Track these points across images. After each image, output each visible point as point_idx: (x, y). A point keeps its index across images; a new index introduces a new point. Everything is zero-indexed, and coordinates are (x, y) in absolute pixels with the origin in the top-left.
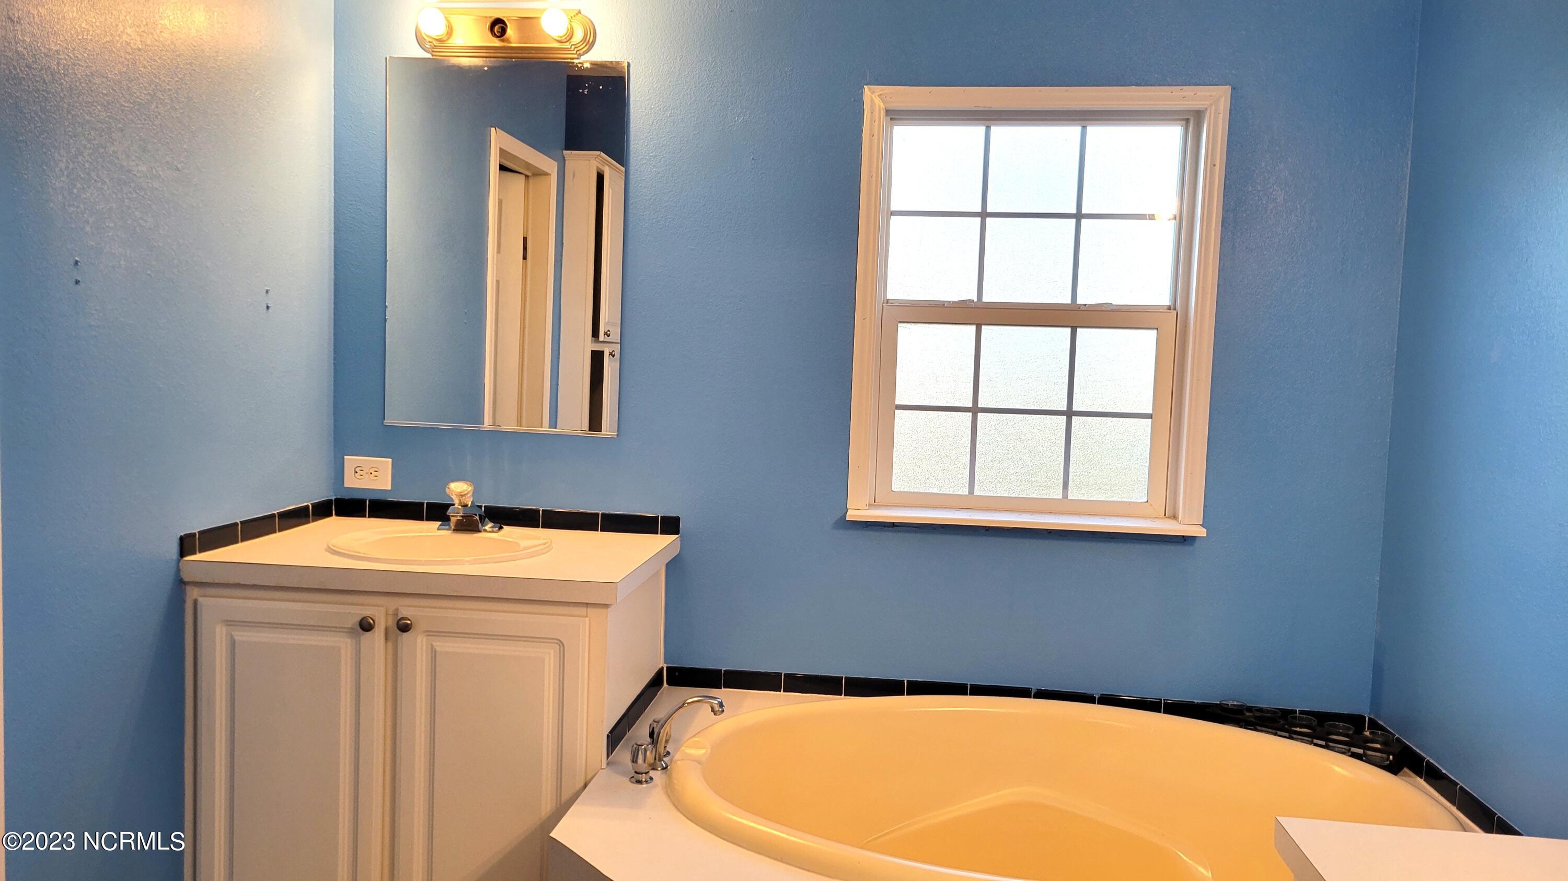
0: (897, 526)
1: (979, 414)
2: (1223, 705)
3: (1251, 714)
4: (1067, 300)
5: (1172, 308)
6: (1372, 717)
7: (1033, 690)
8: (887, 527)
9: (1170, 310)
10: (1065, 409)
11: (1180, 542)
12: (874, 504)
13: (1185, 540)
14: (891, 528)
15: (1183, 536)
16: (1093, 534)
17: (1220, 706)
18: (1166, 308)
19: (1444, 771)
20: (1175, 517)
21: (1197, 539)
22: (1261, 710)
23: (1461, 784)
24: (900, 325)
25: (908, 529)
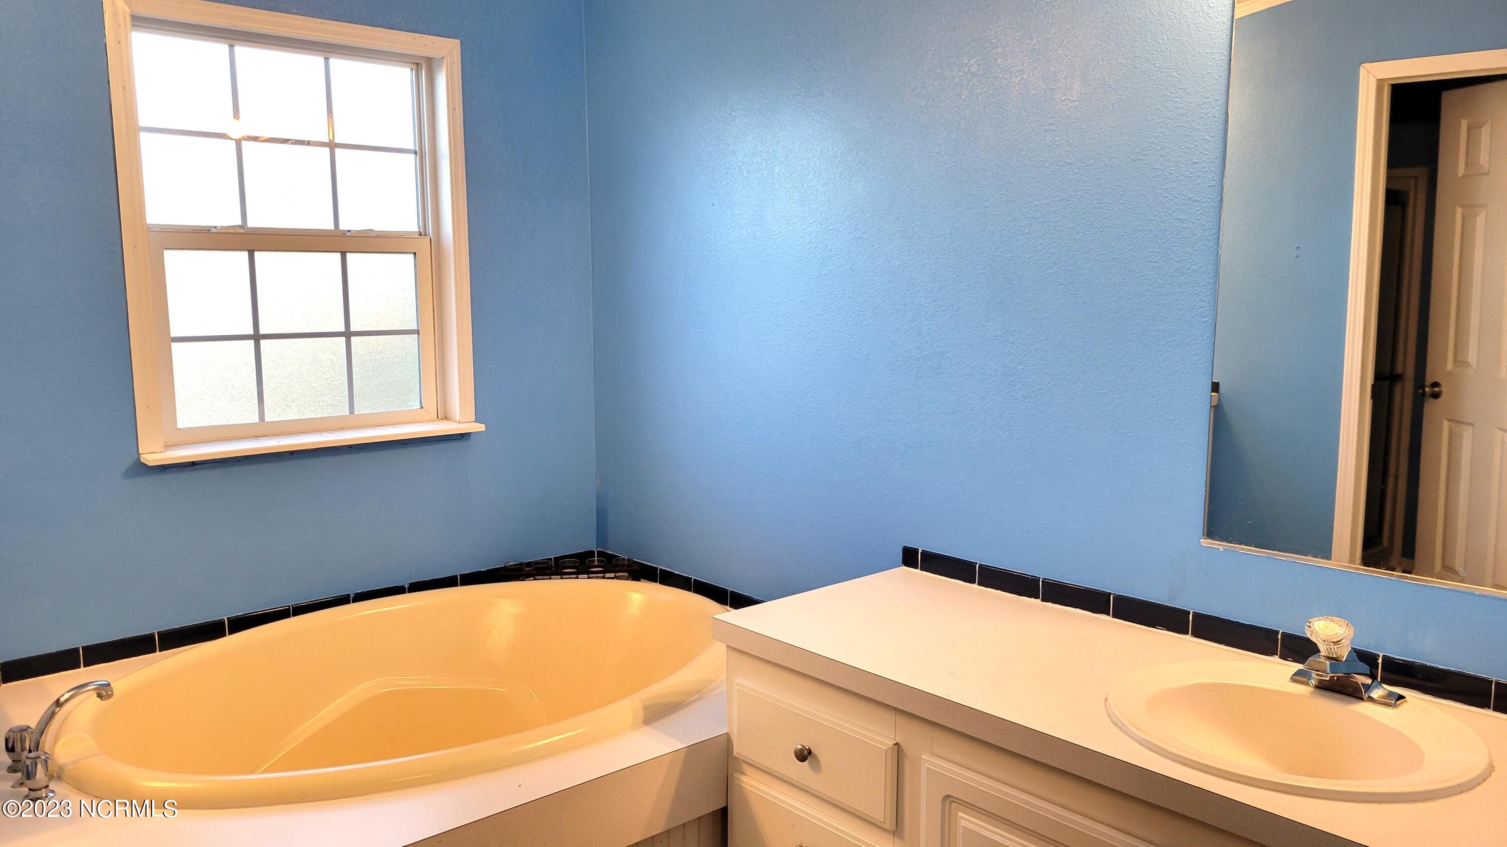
0: (197, 464)
1: (262, 341)
2: (509, 567)
3: (531, 569)
4: (330, 226)
5: (423, 234)
6: (599, 549)
7: (351, 596)
8: (188, 467)
9: (421, 235)
10: (344, 330)
11: (460, 439)
12: (168, 446)
13: (463, 437)
14: (192, 468)
15: (461, 434)
16: (389, 443)
17: (505, 568)
18: (417, 234)
19: (676, 573)
20: (446, 418)
21: (472, 435)
22: (536, 563)
23: (694, 578)
24: (165, 251)
25: (210, 465)
